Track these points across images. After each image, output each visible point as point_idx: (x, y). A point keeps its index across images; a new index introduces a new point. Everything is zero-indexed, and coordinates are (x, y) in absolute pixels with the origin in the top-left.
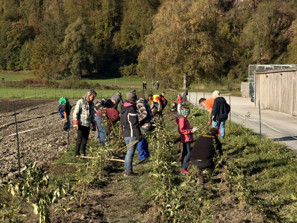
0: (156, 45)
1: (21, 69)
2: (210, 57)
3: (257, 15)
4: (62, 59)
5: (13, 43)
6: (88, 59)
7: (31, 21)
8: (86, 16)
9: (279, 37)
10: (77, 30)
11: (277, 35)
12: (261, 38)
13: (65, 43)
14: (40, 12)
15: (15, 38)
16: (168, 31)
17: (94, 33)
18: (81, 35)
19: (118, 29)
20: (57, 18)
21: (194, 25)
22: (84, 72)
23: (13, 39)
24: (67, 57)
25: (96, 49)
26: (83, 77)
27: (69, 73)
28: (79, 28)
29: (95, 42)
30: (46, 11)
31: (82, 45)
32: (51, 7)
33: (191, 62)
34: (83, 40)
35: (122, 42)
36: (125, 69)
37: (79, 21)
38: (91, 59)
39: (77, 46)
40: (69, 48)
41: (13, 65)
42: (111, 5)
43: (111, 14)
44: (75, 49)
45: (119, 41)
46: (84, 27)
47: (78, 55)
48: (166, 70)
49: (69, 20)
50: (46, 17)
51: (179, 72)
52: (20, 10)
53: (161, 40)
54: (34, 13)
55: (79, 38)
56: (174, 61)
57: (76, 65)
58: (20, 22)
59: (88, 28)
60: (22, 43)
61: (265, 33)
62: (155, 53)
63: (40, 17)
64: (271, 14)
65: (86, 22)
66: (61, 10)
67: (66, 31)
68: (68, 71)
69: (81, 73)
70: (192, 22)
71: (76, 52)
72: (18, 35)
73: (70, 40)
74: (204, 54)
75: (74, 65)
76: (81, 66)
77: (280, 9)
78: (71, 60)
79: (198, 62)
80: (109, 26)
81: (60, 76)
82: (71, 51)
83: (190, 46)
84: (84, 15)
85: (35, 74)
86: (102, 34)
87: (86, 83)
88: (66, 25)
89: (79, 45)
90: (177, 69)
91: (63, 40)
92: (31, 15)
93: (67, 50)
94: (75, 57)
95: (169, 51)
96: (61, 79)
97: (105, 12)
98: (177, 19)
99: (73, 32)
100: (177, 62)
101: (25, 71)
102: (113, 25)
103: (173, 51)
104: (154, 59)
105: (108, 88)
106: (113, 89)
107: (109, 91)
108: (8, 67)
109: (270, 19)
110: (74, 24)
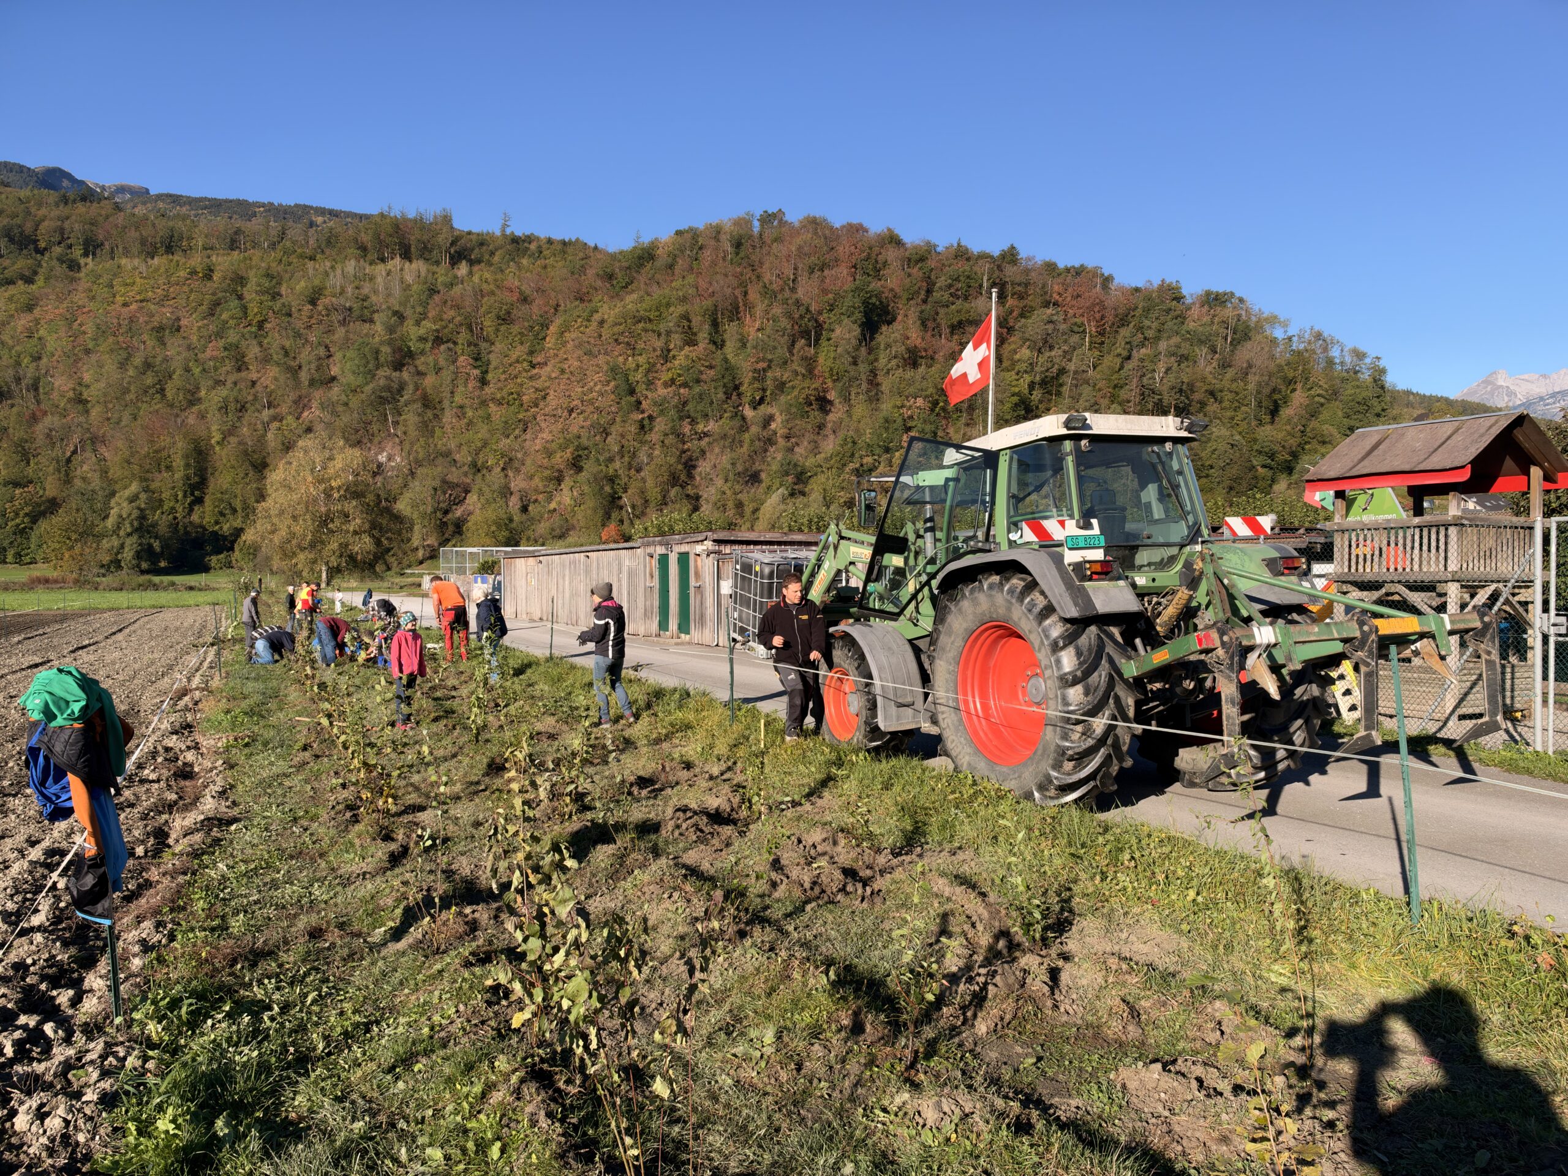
0: (275, 520)
1: (33, 562)
2: (367, 539)
3: (417, 483)
4: (105, 544)
5: (18, 521)
6: (150, 546)
7: (51, 488)
8: (146, 480)
9: (450, 516)
10: (131, 502)
11: (446, 512)
12: (423, 515)
13: (110, 522)
14: (67, 475)
15: (22, 513)
16: (295, 497)
17: (161, 506)
18: (139, 508)
19: (199, 501)
20: (96, 483)
21: (339, 488)
22: (144, 565)
23: (17, 515)
24: (116, 542)
25: (163, 529)
26: (143, 572)
27: (119, 567)
28: (133, 499)
29: (161, 520)
30: (78, 472)
31: (141, 524)
32: (85, 468)
33: (335, 546)
34: (142, 517)
35: (207, 519)
36: (214, 560)
37: (134, 487)
38: (156, 545)
39: (132, 524)
40: (119, 528)
41: (18, 555)
42: (187, 465)
43: (188, 478)
44: (129, 530)
45: (202, 518)
46: (143, 496)
47: (134, 538)
48: (291, 558)
49: (117, 487)
50: (78, 482)
51: (314, 562)
52: (30, 471)
53: (282, 512)
54: (57, 476)
55: (136, 513)
56: (306, 544)
57: (131, 554)
58: (31, 488)
59: (150, 499)
60: (34, 521)
61: (429, 509)
62: (273, 532)
63: (68, 481)
64: (437, 483)
65: (146, 490)
66: (104, 472)
67: (113, 503)
68: (117, 564)
69: (139, 566)
70: (334, 484)
71: (129, 535)
72: (27, 510)
73: (120, 516)
74: (355, 533)
75: (128, 555)
76: (138, 556)
77: (450, 478)
78: (122, 546)
79: (347, 545)
80: (185, 496)
81: (103, 571)
82: (122, 533)
83: (332, 521)
84: (143, 479)
85: (55, 568)
86: (173, 508)
87: (150, 581)
88: (113, 494)
89: (136, 524)
90: (312, 556)
91: (107, 517)
92: (50, 479)
93: (116, 531)
94: (128, 541)
95: (298, 529)
96: (104, 575)
97: (178, 475)
98: (310, 479)
99: (125, 504)
100: (312, 545)
101: (40, 565)
102: (192, 494)
103: (304, 528)
104: (271, 540)
105: (191, 588)
106: (200, 590)
107: (193, 593)
108: (10, 559)
109: (435, 489)
110: (127, 493)
